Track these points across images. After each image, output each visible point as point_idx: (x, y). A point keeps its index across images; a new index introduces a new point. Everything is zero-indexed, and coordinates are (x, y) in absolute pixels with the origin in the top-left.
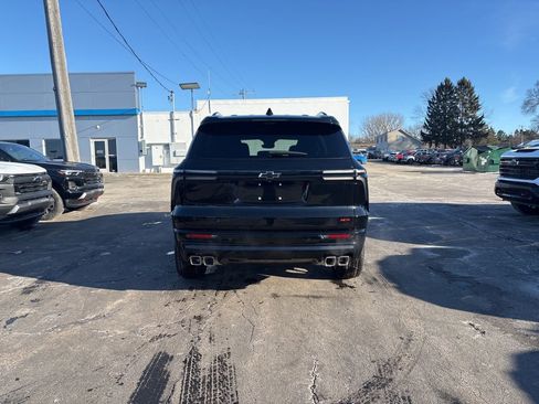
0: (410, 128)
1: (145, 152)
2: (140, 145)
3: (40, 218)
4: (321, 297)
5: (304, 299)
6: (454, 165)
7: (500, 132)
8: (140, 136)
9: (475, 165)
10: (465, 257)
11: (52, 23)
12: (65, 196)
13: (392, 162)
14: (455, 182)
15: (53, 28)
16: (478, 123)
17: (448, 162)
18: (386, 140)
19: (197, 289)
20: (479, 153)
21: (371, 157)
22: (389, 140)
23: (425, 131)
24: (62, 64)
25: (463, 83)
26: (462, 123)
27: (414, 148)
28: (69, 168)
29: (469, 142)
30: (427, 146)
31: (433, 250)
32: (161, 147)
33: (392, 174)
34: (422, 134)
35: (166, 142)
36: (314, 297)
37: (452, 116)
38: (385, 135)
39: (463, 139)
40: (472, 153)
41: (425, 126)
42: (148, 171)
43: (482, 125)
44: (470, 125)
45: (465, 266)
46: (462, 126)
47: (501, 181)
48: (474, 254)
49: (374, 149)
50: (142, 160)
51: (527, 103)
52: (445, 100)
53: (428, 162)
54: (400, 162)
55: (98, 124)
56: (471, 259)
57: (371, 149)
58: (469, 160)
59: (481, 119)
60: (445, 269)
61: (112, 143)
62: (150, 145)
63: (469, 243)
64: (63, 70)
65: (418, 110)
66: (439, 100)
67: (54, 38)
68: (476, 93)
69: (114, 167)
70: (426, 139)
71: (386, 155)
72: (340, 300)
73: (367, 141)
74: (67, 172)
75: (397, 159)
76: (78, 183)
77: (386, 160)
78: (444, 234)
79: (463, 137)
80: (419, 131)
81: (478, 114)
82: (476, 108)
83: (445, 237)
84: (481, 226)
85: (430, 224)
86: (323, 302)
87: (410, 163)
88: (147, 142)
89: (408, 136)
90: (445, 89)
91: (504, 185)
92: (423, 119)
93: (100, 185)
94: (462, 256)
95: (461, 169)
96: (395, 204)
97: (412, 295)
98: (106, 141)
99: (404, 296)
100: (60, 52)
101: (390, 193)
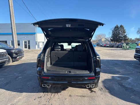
0: (107, 38)
1: (37, 44)
2: (36, 42)
3: (5, 64)
4: (85, 96)
5: (80, 97)
6: (119, 48)
7: (131, 39)
8: (36, 40)
9: (125, 48)
10: (129, 80)
11: (11, 10)
12: (12, 58)
13: (103, 47)
14: (121, 53)
15: (11, 11)
16: (125, 36)
17: (118, 47)
18: (101, 41)
19: (46, 92)
20: (127, 45)
21: (97, 45)
22: (102, 41)
23: (111, 38)
24: (13, 21)
25: (121, 26)
26: (121, 36)
27: (109, 43)
28: (14, 50)
29: (123, 41)
30: (112, 42)
31: (118, 77)
32: (42, 43)
33: (103, 50)
34: (111, 39)
35: (43, 41)
36: (83, 96)
37: (119, 35)
38: (101, 39)
39: (121, 41)
40: (125, 45)
41: (111, 37)
42: (38, 49)
43: (126, 37)
44: (123, 37)
45: (130, 84)
46: (121, 37)
47: (136, 54)
48: (131, 79)
49: (98, 43)
50: (37, 46)
51: (138, 31)
52: (116, 30)
53: (112, 47)
54: (105, 47)
55: (25, 37)
56: (131, 81)
57: (97, 43)
58: (124, 47)
59: (126, 35)
60: (123, 85)
61: (29, 42)
62: (39, 42)
63: (128, 74)
64: (14, 23)
65: (109, 33)
66: (115, 30)
67: (11, 14)
68: (125, 29)
69: (29, 48)
70: (112, 40)
71: (101, 45)
72: (91, 97)
73: (96, 41)
74: (13, 51)
75: (104, 46)
76: (16, 54)
77: (101, 46)
78: (121, 71)
79: (121, 40)
80: (110, 38)
81: (125, 34)
82: (125, 33)
83: (121, 72)
84: (131, 68)
85: (116, 67)
86: (86, 99)
87: (107, 47)
88: (38, 41)
89: (107, 40)
90: (117, 28)
91: (137, 56)
92: (111, 35)
93: (23, 54)
94: (128, 79)
95: (121, 49)
96: (105, 60)
97: (114, 96)
98: (27, 41)
99: (112, 96)
100: (13, 18)
101: (103, 56)
